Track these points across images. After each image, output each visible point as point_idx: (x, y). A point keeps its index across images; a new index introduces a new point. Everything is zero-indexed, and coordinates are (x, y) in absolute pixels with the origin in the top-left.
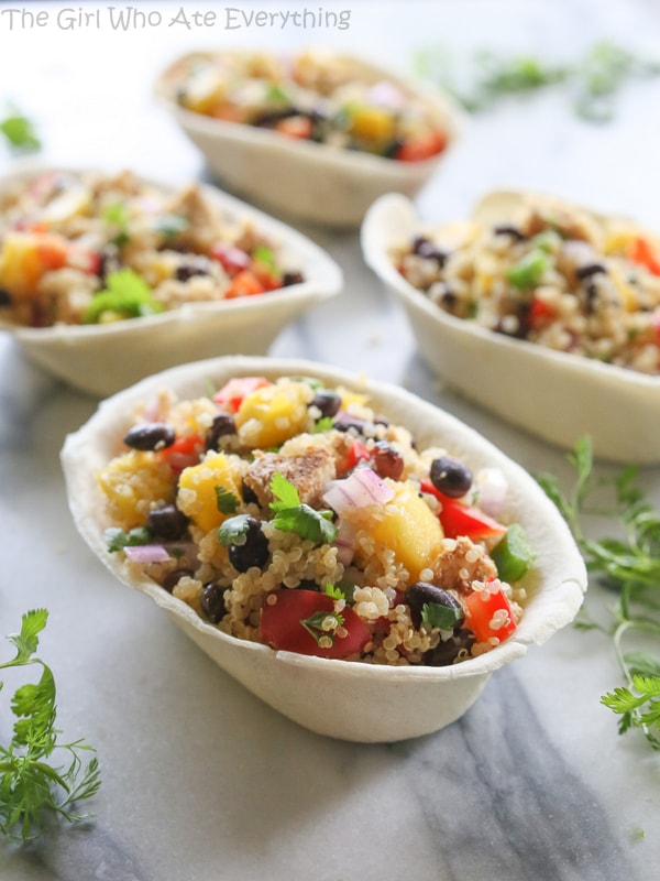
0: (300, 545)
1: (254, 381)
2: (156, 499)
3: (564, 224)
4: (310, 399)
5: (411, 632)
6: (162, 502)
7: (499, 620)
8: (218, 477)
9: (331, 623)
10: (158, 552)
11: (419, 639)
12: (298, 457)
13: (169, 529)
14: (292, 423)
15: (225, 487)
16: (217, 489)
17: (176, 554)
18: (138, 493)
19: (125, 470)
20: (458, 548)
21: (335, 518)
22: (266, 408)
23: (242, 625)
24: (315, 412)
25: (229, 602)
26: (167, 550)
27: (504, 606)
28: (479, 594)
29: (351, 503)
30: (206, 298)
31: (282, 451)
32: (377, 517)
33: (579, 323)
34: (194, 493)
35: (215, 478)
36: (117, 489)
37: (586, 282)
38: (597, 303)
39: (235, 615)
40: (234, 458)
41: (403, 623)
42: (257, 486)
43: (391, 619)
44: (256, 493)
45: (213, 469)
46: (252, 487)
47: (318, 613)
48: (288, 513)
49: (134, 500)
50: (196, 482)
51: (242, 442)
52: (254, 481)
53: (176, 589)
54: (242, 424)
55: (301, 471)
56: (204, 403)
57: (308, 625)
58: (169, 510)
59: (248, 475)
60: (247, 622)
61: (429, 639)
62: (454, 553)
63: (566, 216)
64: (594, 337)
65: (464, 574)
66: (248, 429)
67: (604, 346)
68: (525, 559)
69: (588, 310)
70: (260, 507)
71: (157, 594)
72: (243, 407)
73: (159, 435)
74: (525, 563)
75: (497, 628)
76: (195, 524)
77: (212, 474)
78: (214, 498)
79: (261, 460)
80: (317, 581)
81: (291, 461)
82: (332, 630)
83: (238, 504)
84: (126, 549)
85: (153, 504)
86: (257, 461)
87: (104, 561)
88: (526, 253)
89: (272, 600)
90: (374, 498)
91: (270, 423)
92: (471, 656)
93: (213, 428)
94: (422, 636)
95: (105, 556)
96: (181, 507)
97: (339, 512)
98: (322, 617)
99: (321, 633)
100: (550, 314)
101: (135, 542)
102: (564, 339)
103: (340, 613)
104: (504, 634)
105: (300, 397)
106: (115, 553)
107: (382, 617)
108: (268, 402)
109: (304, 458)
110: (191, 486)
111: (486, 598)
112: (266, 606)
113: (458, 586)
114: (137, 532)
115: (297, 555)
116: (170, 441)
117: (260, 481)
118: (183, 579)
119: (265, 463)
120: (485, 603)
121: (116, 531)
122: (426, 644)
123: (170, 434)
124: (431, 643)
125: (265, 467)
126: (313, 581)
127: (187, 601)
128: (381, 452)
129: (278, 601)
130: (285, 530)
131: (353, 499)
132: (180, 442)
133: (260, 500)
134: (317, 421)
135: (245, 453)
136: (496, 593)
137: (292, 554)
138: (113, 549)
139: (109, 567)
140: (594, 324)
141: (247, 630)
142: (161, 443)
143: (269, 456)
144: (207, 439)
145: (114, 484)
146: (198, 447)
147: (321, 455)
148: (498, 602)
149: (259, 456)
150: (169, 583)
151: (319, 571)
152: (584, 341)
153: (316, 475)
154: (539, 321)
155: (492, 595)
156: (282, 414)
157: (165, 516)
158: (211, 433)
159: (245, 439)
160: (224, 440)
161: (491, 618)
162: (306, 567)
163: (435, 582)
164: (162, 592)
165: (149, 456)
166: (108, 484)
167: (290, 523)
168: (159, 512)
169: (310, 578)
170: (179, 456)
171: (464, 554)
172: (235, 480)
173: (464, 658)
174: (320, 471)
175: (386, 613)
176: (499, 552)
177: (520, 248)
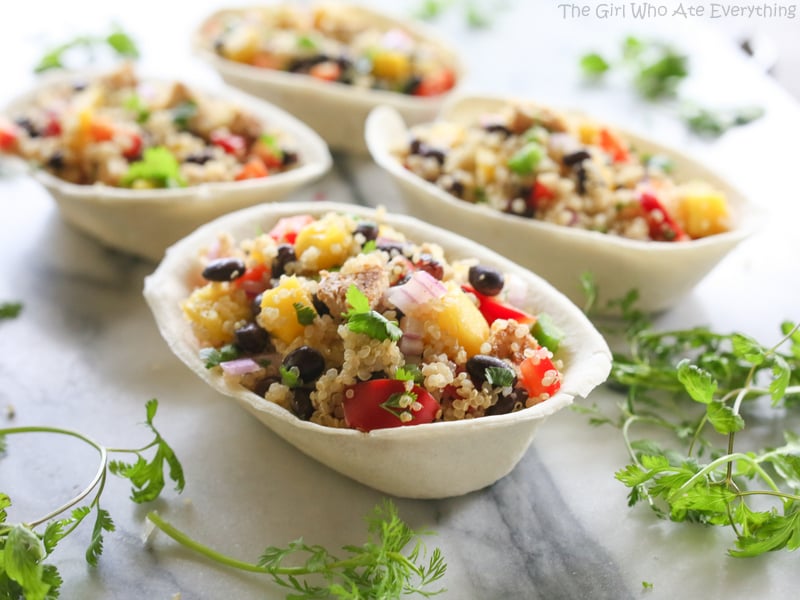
0: (369, 344)
1: (303, 219)
2: (238, 320)
3: (545, 119)
4: (354, 229)
5: (476, 391)
6: (244, 322)
7: (549, 378)
8: (295, 296)
9: (407, 400)
10: (247, 364)
11: (482, 397)
12: (357, 274)
13: (252, 343)
14: (344, 249)
15: (302, 303)
16: (296, 306)
17: (263, 364)
18: (223, 317)
19: (206, 299)
20: (508, 327)
21: (399, 316)
22: (321, 237)
23: (330, 418)
24: (360, 238)
25: (316, 401)
26: (255, 361)
27: (551, 367)
28: (530, 360)
29: (414, 301)
30: (220, 179)
31: (342, 270)
32: (439, 309)
33: (577, 202)
34: (277, 310)
35: (291, 296)
36: (204, 314)
37: (576, 167)
38: (588, 185)
39: (323, 409)
40: (302, 279)
41: (467, 386)
42: (330, 299)
43: (456, 385)
44: (329, 305)
45: (289, 289)
46: (325, 301)
47: (393, 395)
48: (360, 317)
49: (220, 322)
50: (277, 301)
51: (304, 267)
52: (327, 296)
53: (267, 394)
54: (301, 253)
55: (364, 284)
56: (266, 239)
57: (388, 407)
58: (251, 327)
59: (320, 291)
60: (333, 415)
61: (490, 397)
62: (505, 331)
63: (546, 112)
64: (591, 213)
65: (515, 347)
66: (309, 255)
67: (601, 219)
68: (558, 338)
69: (581, 190)
70: (332, 317)
71: (254, 400)
72: (299, 240)
73: (232, 267)
74: (557, 342)
75: (548, 385)
76: (276, 337)
77: (289, 293)
78: (295, 313)
79: (328, 279)
80: (387, 370)
81: (354, 276)
82: (408, 407)
83: (314, 316)
84: (222, 364)
85: (237, 325)
86: (323, 279)
87: (202, 376)
88: (519, 146)
89: (350, 394)
90: (433, 294)
91: (325, 248)
92: (525, 407)
93: (278, 258)
94: (484, 396)
95: (202, 372)
96: (262, 324)
97: (404, 311)
98: (397, 397)
99: (401, 410)
100: (552, 197)
101: (227, 358)
102: (567, 216)
103: (412, 391)
104: (552, 390)
105: (346, 227)
106: (211, 369)
107: (448, 385)
108: (322, 232)
109: (363, 273)
110: (271, 304)
111: (537, 362)
112: (346, 400)
113: (510, 356)
114: (227, 349)
115: (365, 353)
116: (242, 271)
117: (332, 296)
118: (272, 385)
119: (332, 280)
120: (535, 367)
121: (208, 351)
122: (488, 401)
123: (241, 265)
124: (492, 400)
125: (333, 284)
126: (382, 371)
127: (279, 403)
128: (425, 263)
129: (355, 394)
130: (357, 332)
131: (415, 297)
132: (249, 271)
133: (331, 311)
134: (363, 246)
135: (311, 274)
136: (544, 358)
137: (361, 352)
138: (209, 366)
139: (207, 381)
140: (588, 203)
141: (336, 421)
142: (236, 273)
143: (333, 275)
144: (273, 267)
145: (199, 311)
146: (266, 275)
147: (376, 270)
148: (546, 365)
149: (325, 275)
150: (261, 388)
151: (386, 363)
152: (583, 218)
153: (377, 286)
154: (543, 202)
155: (542, 360)
156: (335, 242)
157: (249, 333)
158: (276, 262)
159: (307, 263)
160: (289, 266)
161: (543, 376)
162: (374, 361)
163: (492, 353)
164: (258, 398)
165: (225, 286)
166: (195, 311)
167: (362, 326)
168: (243, 330)
169: (379, 369)
170: (250, 283)
171: (514, 332)
172: (308, 296)
173: (519, 408)
174: (379, 282)
175: (451, 380)
176: (536, 332)
177: (512, 141)
